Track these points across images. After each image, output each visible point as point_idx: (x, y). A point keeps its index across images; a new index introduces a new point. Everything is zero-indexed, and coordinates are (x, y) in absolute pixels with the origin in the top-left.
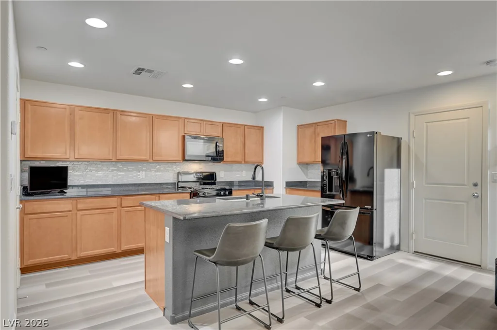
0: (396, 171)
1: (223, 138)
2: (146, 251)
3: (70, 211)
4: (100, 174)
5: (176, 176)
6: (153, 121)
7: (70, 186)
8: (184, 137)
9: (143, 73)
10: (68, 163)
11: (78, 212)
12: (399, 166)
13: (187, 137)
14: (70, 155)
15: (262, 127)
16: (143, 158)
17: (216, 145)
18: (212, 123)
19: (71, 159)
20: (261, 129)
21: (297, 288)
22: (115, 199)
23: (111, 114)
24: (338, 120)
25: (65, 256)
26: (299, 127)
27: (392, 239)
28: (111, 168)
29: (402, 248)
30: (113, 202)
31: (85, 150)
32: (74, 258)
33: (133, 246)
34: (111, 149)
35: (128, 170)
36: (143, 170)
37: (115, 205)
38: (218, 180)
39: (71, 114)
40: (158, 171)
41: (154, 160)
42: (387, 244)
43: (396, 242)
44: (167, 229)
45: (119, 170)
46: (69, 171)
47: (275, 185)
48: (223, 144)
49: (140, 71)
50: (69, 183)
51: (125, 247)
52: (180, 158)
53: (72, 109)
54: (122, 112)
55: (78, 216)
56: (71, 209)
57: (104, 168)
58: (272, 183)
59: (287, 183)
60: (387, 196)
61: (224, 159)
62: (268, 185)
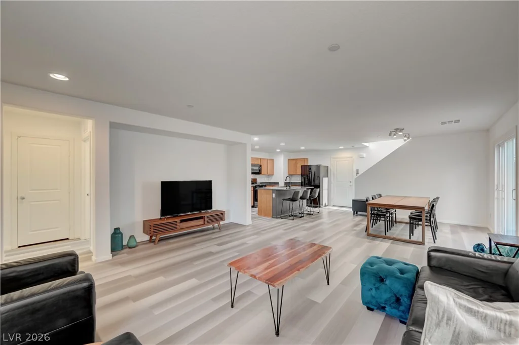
0: (327, 178)
1: (261, 165)
12: (327, 177)
17: (259, 168)
20: (273, 160)
26: (289, 160)
27: (325, 204)
38: (258, 182)
47: (279, 184)
59: (285, 183)
61: (262, 173)
62: (277, 184)
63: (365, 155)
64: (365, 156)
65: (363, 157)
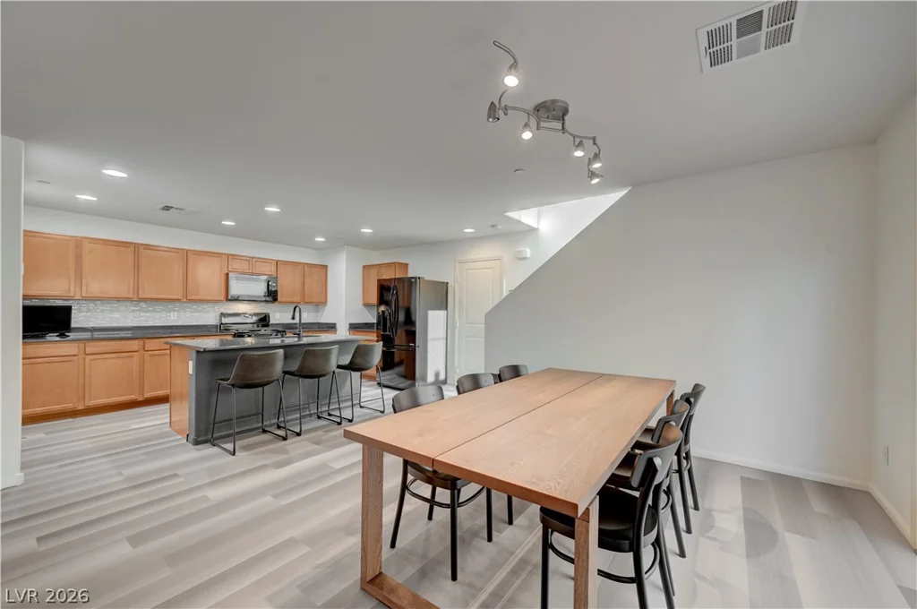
0: (442, 313)
1: (277, 277)
2: (171, 398)
3: (74, 355)
4: (116, 315)
5: (218, 318)
6: (186, 256)
7: (73, 328)
8: (227, 275)
9: (172, 210)
10: (71, 302)
11: (87, 357)
12: (446, 309)
13: (230, 274)
14: (74, 291)
15: (326, 266)
16: (176, 297)
17: (268, 284)
18: (265, 261)
19: (76, 298)
20: (325, 267)
21: (330, 415)
22: (137, 342)
23: (132, 248)
24: (399, 263)
25: (69, 406)
26: (364, 267)
27: (437, 375)
28: (132, 308)
29: (448, 382)
30: (135, 345)
31: (95, 287)
32: (81, 407)
33: (160, 393)
34: (132, 285)
35: (154, 311)
36: (174, 311)
37: (136, 348)
38: (271, 322)
39: (76, 247)
40: (196, 311)
41: (189, 298)
42: (431, 378)
43: (442, 377)
44: (191, 363)
45: (141, 310)
46: (73, 311)
47: (338, 327)
48: (276, 283)
49: (167, 208)
50: (73, 325)
51: (148, 395)
52: (223, 298)
53: (79, 242)
54: (147, 247)
55: (87, 362)
56: (76, 353)
57: (122, 308)
58: (335, 324)
59: (350, 324)
60: (431, 335)
61: (279, 299)
62: (331, 327)
63: (528, 253)
64: (528, 255)
65: (525, 258)
